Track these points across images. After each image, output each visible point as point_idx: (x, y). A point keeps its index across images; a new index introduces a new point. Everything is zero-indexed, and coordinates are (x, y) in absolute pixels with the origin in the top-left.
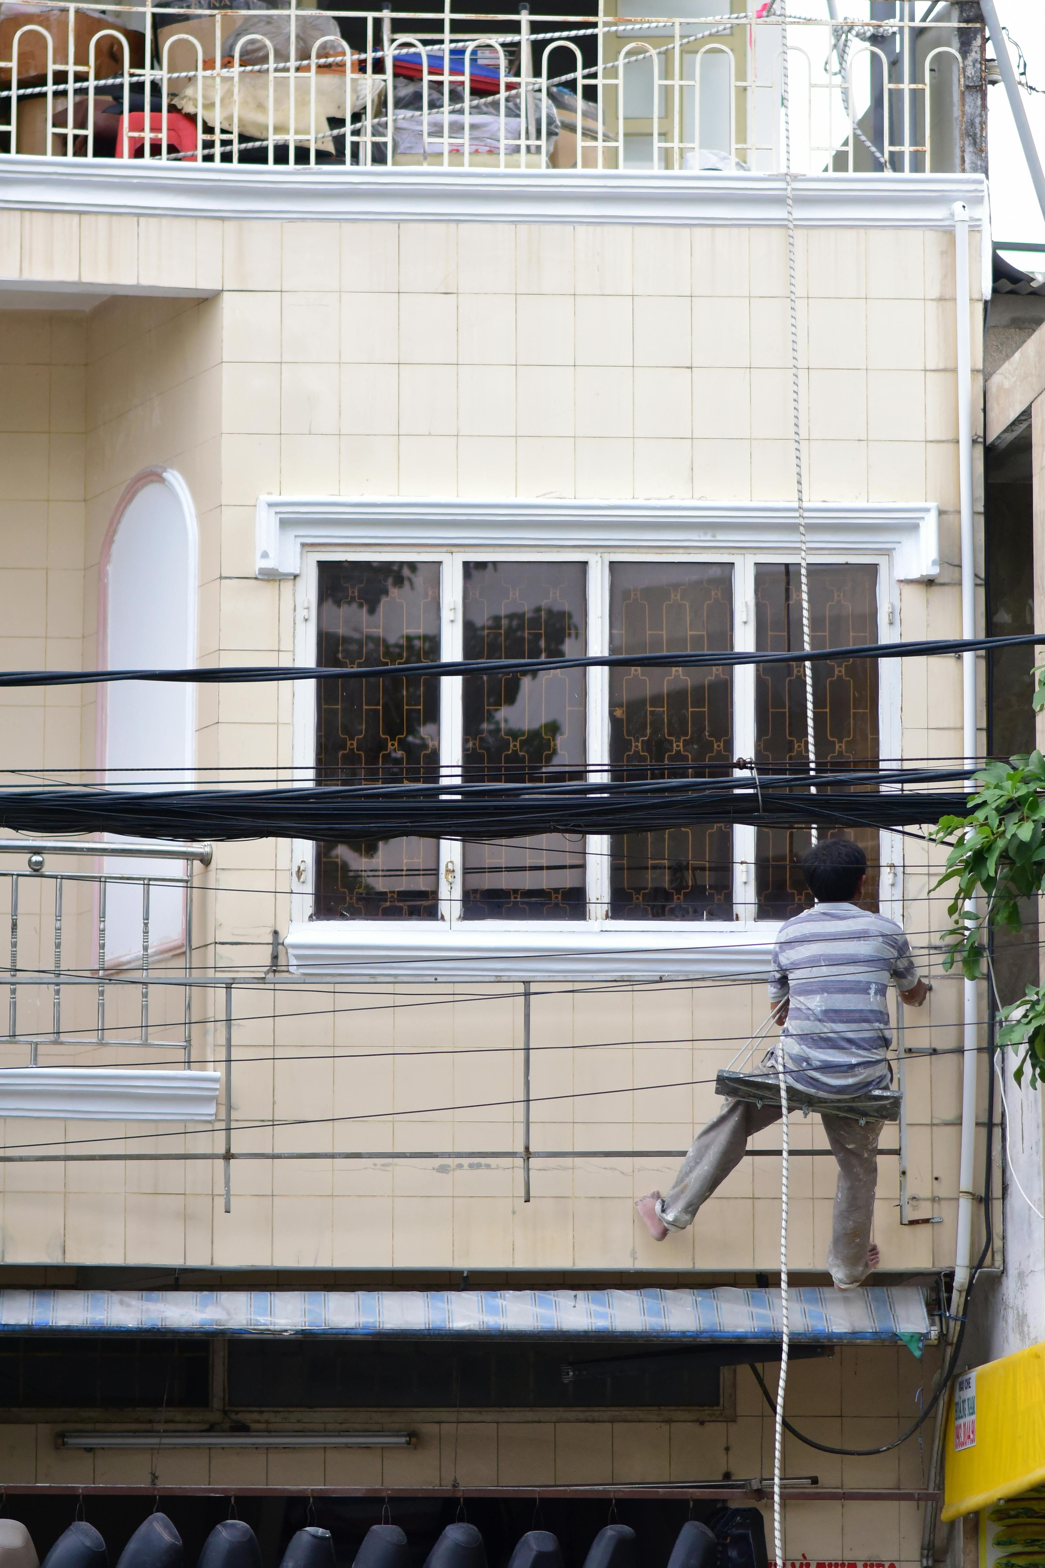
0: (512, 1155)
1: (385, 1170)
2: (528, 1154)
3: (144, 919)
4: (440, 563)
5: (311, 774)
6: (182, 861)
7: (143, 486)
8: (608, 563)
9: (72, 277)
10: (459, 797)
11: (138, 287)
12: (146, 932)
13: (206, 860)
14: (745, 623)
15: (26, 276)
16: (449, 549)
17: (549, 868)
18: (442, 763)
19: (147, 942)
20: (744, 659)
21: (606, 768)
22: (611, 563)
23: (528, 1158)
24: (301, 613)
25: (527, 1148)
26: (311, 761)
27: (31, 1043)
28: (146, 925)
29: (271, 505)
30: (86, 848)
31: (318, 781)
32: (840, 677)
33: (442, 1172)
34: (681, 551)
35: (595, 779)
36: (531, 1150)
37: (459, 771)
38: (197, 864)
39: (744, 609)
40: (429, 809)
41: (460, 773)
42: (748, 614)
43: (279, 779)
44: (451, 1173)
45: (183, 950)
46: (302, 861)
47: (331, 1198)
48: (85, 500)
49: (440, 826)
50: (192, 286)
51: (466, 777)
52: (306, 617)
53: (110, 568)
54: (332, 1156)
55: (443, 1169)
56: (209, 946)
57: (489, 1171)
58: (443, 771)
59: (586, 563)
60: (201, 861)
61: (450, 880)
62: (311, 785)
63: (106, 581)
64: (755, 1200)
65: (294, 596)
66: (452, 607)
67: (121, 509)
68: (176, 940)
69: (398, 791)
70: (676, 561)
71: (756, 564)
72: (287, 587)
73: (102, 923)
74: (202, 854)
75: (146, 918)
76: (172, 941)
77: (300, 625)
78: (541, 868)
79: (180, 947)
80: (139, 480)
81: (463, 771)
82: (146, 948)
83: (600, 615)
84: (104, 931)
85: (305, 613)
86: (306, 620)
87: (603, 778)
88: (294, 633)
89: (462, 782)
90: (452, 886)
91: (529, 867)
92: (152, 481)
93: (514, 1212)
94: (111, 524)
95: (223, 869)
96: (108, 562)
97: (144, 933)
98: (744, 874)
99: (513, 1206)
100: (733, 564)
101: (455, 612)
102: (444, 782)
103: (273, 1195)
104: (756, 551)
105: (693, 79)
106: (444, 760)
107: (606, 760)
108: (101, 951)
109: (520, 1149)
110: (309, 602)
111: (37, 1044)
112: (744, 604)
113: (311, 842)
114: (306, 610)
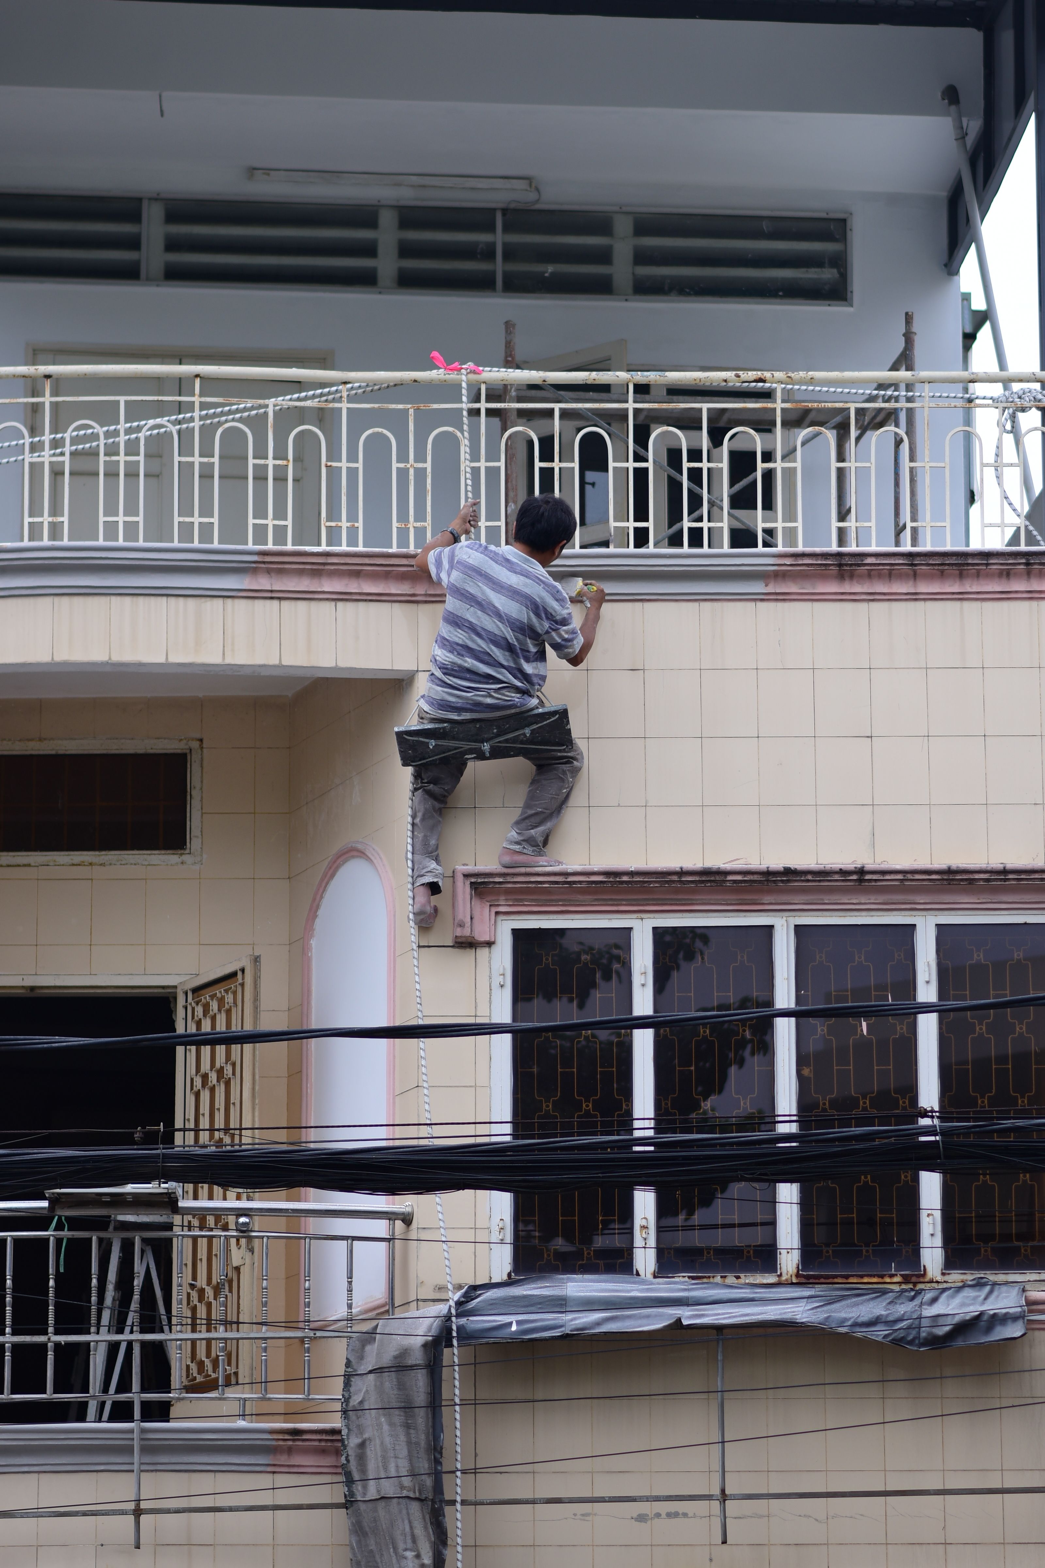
0: (709, 1497)
1: (584, 1520)
2: (724, 1497)
3: (348, 1278)
4: (631, 929)
5: (508, 1129)
6: (384, 1221)
7: (345, 862)
8: (793, 927)
9: (274, 661)
10: (652, 1148)
11: (336, 669)
12: (350, 1290)
13: (407, 1220)
14: (928, 982)
15: (229, 660)
16: (639, 915)
17: (741, 1225)
18: (635, 1116)
19: (351, 1300)
20: (927, 1008)
21: (795, 1118)
22: (796, 926)
23: (724, 1501)
24: (497, 980)
25: (723, 1491)
26: (508, 1116)
27: (239, 1399)
28: (350, 1283)
29: (466, 876)
30: (292, 1210)
31: (515, 1136)
32: (1021, 1034)
33: (640, 1521)
34: (864, 913)
35: (783, 1129)
36: (727, 1492)
37: (652, 1124)
38: (399, 1224)
39: (927, 969)
40: (622, 1159)
41: (652, 1126)
42: (930, 974)
43: (477, 1134)
44: (649, 1522)
45: (387, 1308)
46: (501, 1220)
47: (532, 1548)
48: (289, 878)
49: (631, 1176)
50: (388, 667)
51: (657, 1129)
52: (502, 983)
53: (313, 942)
54: (533, 1502)
55: (641, 1518)
56: (411, 1304)
57: (686, 1519)
58: (637, 1124)
59: (772, 926)
60: (403, 1221)
61: (644, 1236)
62: (508, 1139)
63: (309, 955)
64: (947, 1545)
65: (490, 963)
66: (643, 971)
67: (324, 885)
68: (380, 1299)
69: (589, 1143)
70: (859, 924)
71: (936, 925)
72: (483, 952)
73: (307, 1282)
74: (403, 1214)
75: (350, 1277)
76: (377, 1300)
77: (496, 990)
78: (733, 1226)
79: (383, 1306)
80: (340, 856)
81: (656, 1124)
82: (350, 1306)
83: (786, 977)
84: (309, 1289)
85: (501, 978)
86: (502, 986)
87: (792, 1128)
88: (490, 998)
89: (655, 1134)
90: (647, 1241)
91: (721, 1225)
92: (353, 857)
93: (711, 1560)
94: (314, 900)
95: (424, 1228)
96: (312, 936)
97: (348, 1291)
98: (931, 1226)
99: (710, 1554)
100: (915, 925)
101: (645, 975)
102: (637, 1134)
103: (476, 1546)
104: (937, 913)
105: (869, 461)
106: (637, 1112)
107: (794, 1111)
108: (307, 1309)
109: (717, 1491)
110: (504, 969)
111: (245, 1400)
112: (926, 963)
113: (509, 1194)
114: (502, 977)
